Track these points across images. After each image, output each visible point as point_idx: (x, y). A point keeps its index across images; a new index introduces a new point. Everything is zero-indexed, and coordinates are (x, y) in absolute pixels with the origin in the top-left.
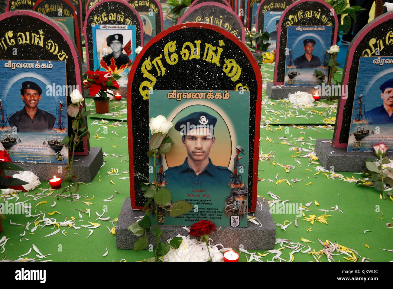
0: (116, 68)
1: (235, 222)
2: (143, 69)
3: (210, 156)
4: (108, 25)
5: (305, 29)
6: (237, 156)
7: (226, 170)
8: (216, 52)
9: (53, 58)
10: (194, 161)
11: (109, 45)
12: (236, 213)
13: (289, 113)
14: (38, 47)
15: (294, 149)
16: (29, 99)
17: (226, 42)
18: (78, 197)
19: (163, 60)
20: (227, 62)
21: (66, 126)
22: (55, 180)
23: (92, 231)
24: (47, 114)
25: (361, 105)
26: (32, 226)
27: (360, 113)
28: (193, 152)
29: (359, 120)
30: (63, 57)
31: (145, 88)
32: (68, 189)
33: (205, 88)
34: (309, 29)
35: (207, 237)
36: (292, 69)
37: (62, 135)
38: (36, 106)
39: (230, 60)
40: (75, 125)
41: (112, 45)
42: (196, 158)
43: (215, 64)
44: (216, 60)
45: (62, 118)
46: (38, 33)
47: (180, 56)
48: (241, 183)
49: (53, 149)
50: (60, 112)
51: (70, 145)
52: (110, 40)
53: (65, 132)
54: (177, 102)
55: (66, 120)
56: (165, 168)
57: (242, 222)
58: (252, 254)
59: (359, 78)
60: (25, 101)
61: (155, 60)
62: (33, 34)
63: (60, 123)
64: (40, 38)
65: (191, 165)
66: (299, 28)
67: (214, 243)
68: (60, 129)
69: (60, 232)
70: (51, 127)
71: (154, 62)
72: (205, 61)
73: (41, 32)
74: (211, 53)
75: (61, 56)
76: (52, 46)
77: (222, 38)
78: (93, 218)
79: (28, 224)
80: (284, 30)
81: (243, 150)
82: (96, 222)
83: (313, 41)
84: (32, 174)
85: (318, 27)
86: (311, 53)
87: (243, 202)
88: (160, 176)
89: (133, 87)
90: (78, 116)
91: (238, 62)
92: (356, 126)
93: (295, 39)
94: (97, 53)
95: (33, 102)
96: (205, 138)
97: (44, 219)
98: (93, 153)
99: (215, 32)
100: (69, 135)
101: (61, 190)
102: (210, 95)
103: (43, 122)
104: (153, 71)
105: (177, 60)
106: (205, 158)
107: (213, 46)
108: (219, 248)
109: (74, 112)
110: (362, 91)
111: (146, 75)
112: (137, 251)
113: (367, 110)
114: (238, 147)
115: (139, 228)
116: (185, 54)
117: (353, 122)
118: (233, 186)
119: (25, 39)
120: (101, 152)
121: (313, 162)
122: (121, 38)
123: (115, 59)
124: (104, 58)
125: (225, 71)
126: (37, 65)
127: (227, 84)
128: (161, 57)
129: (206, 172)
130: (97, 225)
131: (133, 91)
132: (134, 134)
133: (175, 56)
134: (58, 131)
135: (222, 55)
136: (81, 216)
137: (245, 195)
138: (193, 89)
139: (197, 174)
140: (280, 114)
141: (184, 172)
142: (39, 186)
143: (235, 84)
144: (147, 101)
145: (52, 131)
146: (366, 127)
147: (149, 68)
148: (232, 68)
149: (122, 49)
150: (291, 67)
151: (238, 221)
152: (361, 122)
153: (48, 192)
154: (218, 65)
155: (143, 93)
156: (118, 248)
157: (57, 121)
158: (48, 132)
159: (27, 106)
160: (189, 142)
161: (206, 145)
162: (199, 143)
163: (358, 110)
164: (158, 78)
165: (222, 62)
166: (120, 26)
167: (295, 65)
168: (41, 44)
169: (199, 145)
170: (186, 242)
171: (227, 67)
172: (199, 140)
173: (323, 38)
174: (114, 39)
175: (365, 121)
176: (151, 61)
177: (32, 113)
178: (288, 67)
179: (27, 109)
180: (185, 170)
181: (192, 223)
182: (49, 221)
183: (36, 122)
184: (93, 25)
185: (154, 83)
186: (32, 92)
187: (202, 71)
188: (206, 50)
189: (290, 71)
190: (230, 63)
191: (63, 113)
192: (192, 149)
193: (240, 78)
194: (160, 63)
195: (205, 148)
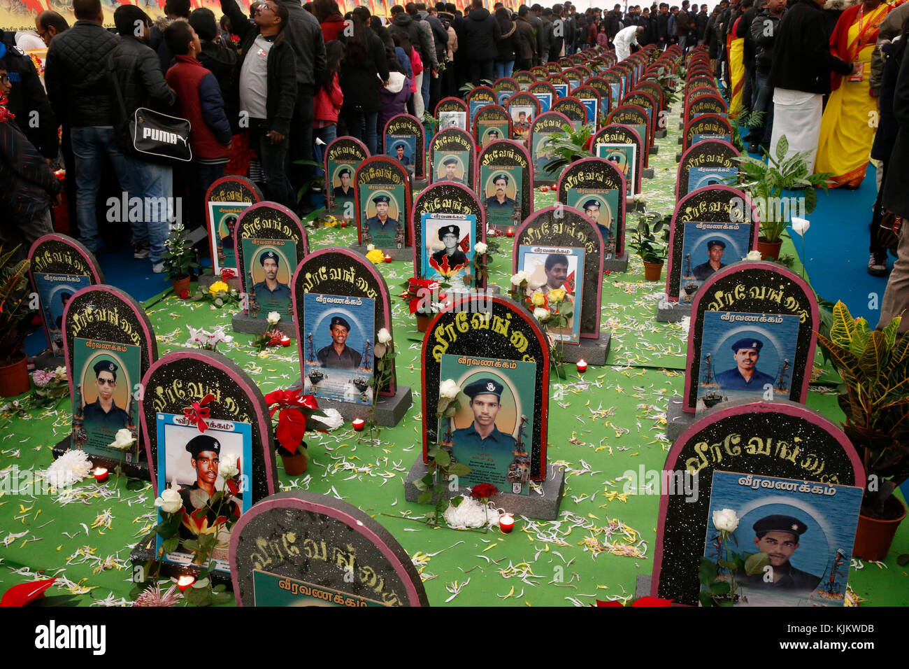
0: (449, 269)
1: (517, 489)
2: (436, 333)
3: (496, 422)
4: (441, 214)
5: (710, 227)
6: (521, 425)
7: (510, 437)
8: (504, 323)
9: (362, 294)
10: (481, 425)
11: (441, 239)
12: (518, 480)
13: (667, 349)
14: (348, 283)
15: (643, 406)
16: (337, 334)
17: (514, 315)
18: (379, 443)
19: (455, 327)
20: (514, 334)
21: (372, 366)
22: (358, 421)
23: (386, 480)
24: (354, 352)
25: (709, 365)
26: (333, 468)
27: (709, 374)
28: (480, 417)
29: (708, 383)
30: (372, 295)
31: (438, 352)
32: (369, 434)
33: (494, 356)
34: (715, 227)
35: (486, 500)
36: (690, 280)
37: (367, 375)
38: (344, 343)
39: (517, 332)
40: (381, 367)
41: (445, 239)
42: (482, 422)
43: (502, 335)
44: (504, 331)
45: (368, 357)
46: (349, 270)
47: (470, 325)
48: (524, 451)
49: (358, 388)
50: (367, 350)
51: (375, 387)
52: (443, 232)
53: (371, 372)
54: (466, 367)
55: (372, 360)
56: (453, 429)
57: (524, 490)
58: (531, 522)
59: (705, 335)
60: (333, 336)
61: (447, 327)
62: (345, 271)
63: (366, 362)
64: (351, 275)
65: (478, 429)
66: (700, 225)
67: (495, 507)
68: (366, 368)
69: (357, 477)
70: (357, 365)
71: (446, 329)
72: (493, 331)
73: (352, 269)
74: (499, 324)
75: (370, 294)
76: (362, 283)
77: (510, 311)
78: (389, 467)
79: (330, 466)
80: (680, 227)
81: (527, 420)
82: (392, 472)
83: (722, 244)
84: (337, 412)
85: (728, 225)
86: (718, 261)
87: (526, 470)
88: (449, 436)
89: (427, 350)
90: (384, 357)
91: (525, 335)
92: (706, 390)
93: (695, 240)
94: (426, 249)
95: (341, 338)
96: (491, 404)
97: (344, 463)
98: (401, 394)
99: (502, 306)
100: (375, 377)
101: (363, 433)
102: (498, 364)
103: (350, 359)
104: (445, 337)
105: (467, 328)
106: (490, 424)
107: (501, 318)
108: (501, 512)
109: (380, 353)
110: (710, 349)
111: (439, 339)
112: (421, 504)
113: (718, 372)
114: (523, 416)
115: (422, 484)
116: (475, 324)
117: (701, 385)
118: (516, 454)
119: (337, 275)
120: (409, 392)
121: (658, 427)
122: (456, 231)
123: (448, 257)
124: (434, 254)
125: (512, 342)
126: (347, 302)
127: (514, 354)
128: (453, 324)
129: (491, 437)
130: (392, 475)
131: (427, 353)
132: (427, 392)
133: (466, 324)
134: (364, 370)
135: (509, 327)
136: (378, 464)
137: (528, 463)
138: (482, 356)
139: (483, 438)
140: (655, 349)
141: (470, 435)
142: (343, 427)
143: (522, 355)
144: (439, 364)
145: (358, 370)
146: (719, 393)
147: (442, 334)
148: (519, 339)
149: (457, 245)
150: (690, 278)
151: (520, 488)
152: (710, 386)
153: (350, 433)
154: (506, 336)
155: (436, 356)
156: (407, 500)
157: (363, 360)
158: (354, 370)
159: (335, 341)
160: (476, 407)
161: (492, 411)
162: (486, 409)
163: (707, 372)
164: (450, 343)
165: (510, 334)
166: (456, 215)
167: (695, 275)
168: (352, 281)
169: (486, 411)
170: (467, 502)
171: (514, 339)
172: (486, 406)
173: (737, 241)
174: (449, 232)
175: (715, 385)
176: (444, 327)
177: (339, 350)
178: (684, 278)
179: (335, 344)
180: (471, 433)
181: (474, 485)
182: (348, 466)
183: (343, 359)
184: (423, 214)
185: (446, 347)
186: (341, 328)
187: (490, 340)
188: (494, 322)
189: (687, 284)
190: (517, 335)
191: (369, 352)
192: (479, 413)
193: (527, 349)
194: (452, 329)
195: (491, 414)
